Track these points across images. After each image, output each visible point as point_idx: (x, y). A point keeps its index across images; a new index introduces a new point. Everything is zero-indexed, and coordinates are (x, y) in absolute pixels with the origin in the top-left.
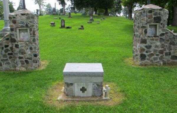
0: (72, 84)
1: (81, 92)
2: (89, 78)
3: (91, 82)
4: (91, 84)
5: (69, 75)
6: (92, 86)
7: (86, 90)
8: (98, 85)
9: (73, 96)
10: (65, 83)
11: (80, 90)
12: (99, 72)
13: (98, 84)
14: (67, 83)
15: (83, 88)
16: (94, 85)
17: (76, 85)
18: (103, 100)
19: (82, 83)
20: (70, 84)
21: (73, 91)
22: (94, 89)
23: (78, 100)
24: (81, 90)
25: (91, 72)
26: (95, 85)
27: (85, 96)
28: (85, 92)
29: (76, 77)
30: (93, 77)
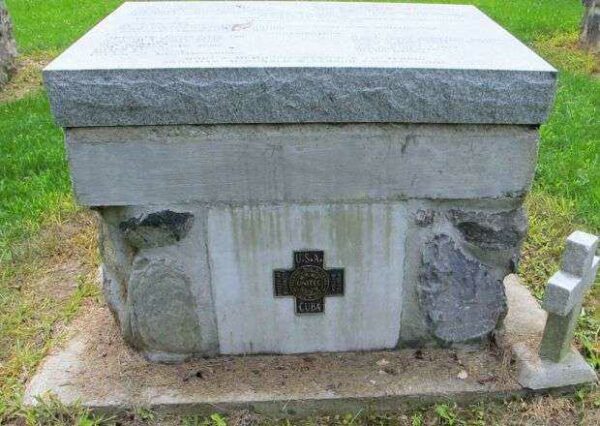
0: (172, 225)
1: (288, 303)
2: (375, 145)
3: (403, 199)
4: (401, 217)
5: (133, 109)
6: (406, 243)
7: (335, 283)
8: (469, 229)
9: (195, 355)
10: (101, 209)
11: (268, 284)
12: (501, 74)
13: (470, 213)
14: (117, 209)
15: (308, 260)
16: (425, 234)
17: (218, 229)
18: (530, 395)
19: (296, 212)
20: (154, 221)
21: (190, 301)
22: (428, 275)
23: (250, 407)
24: (284, 283)
25: (409, 74)
26: (445, 227)
27: (330, 346)
28: (331, 303)
29: (218, 134)
30: (424, 139)
